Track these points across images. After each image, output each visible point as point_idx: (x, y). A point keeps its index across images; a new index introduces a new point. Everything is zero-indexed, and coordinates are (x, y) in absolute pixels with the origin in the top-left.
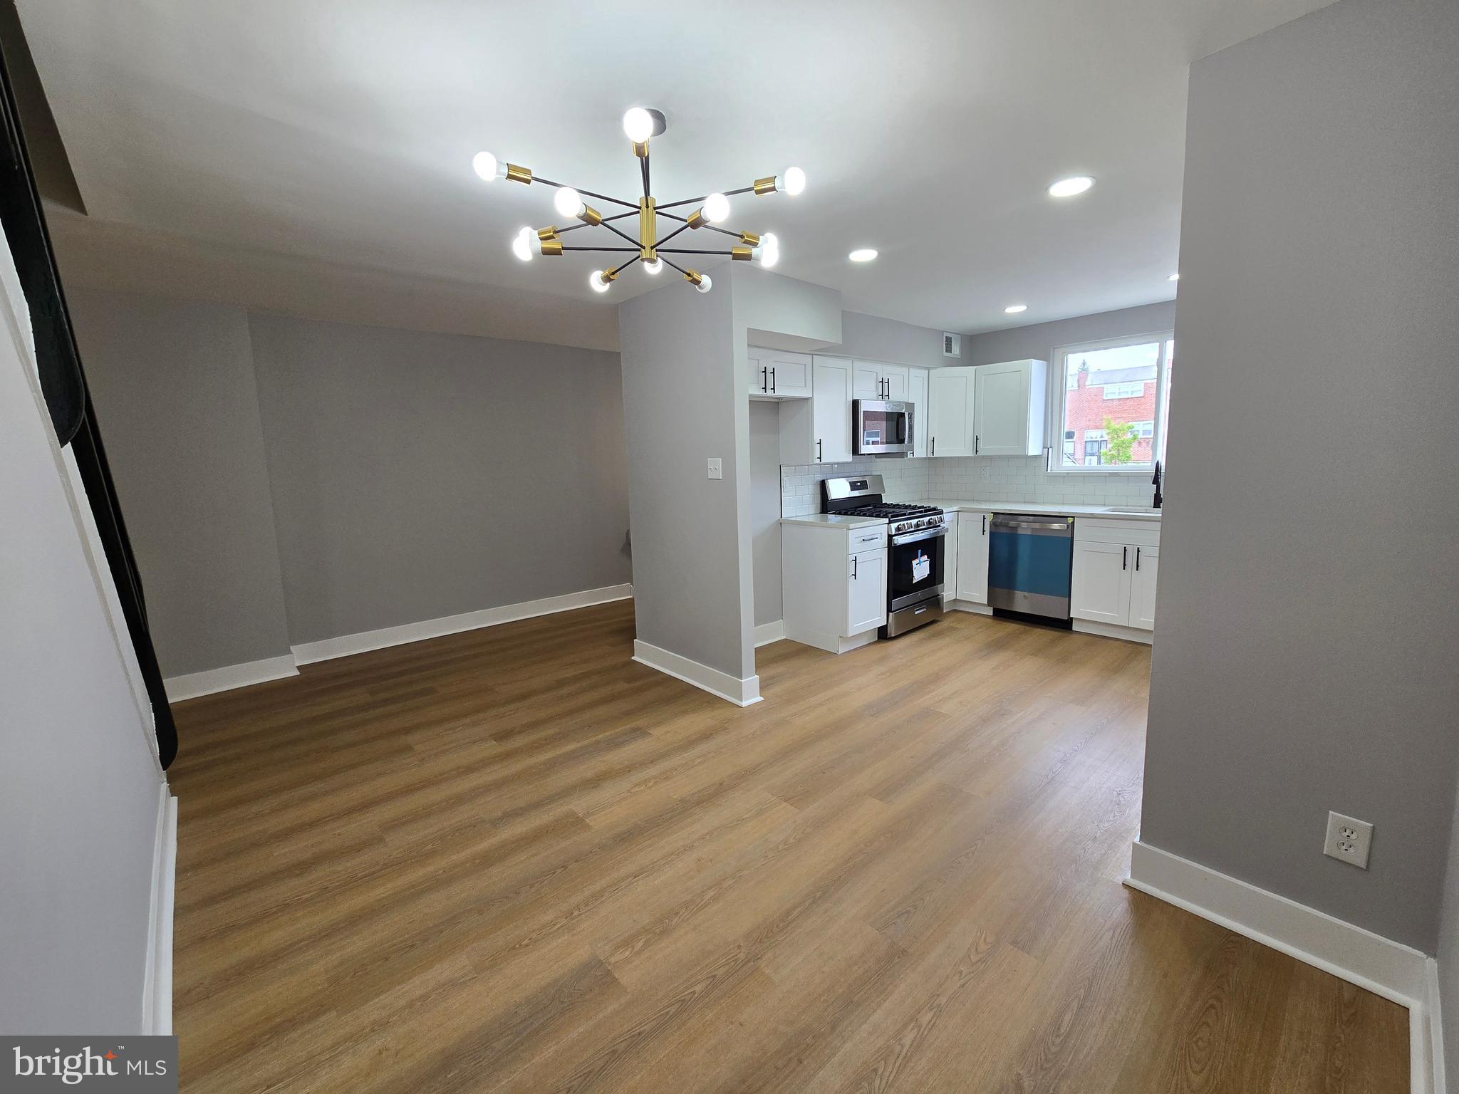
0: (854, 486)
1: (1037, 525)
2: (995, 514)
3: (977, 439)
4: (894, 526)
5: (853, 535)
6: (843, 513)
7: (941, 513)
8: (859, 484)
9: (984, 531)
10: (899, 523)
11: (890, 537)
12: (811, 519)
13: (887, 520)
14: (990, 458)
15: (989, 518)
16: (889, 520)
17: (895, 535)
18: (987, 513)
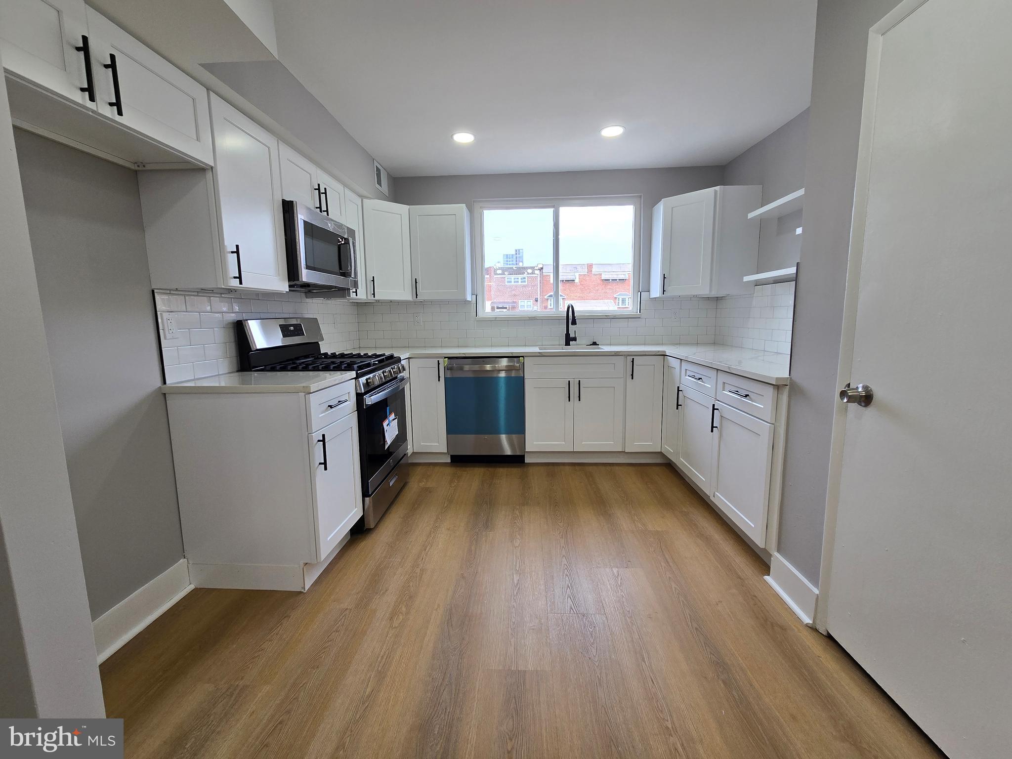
0: (286, 331)
1: (476, 367)
2: (449, 358)
3: (416, 282)
4: (363, 380)
5: (316, 402)
6: (278, 367)
7: (399, 360)
8: (292, 328)
9: (439, 377)
10: (368, 377)
11: (360, 397)
12: (223, 383)
13: (353, 374)
14: (432, 302)
15: (444, 363)
16: (357, 373)
17: (366, 393)
18: (441, 357)
